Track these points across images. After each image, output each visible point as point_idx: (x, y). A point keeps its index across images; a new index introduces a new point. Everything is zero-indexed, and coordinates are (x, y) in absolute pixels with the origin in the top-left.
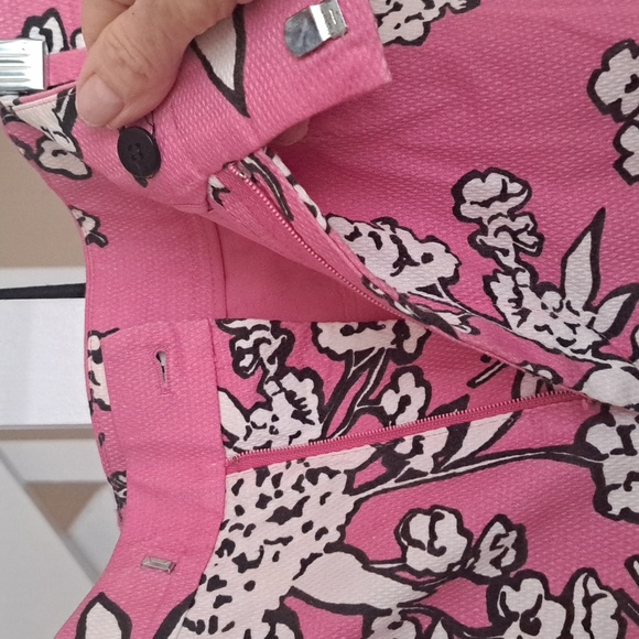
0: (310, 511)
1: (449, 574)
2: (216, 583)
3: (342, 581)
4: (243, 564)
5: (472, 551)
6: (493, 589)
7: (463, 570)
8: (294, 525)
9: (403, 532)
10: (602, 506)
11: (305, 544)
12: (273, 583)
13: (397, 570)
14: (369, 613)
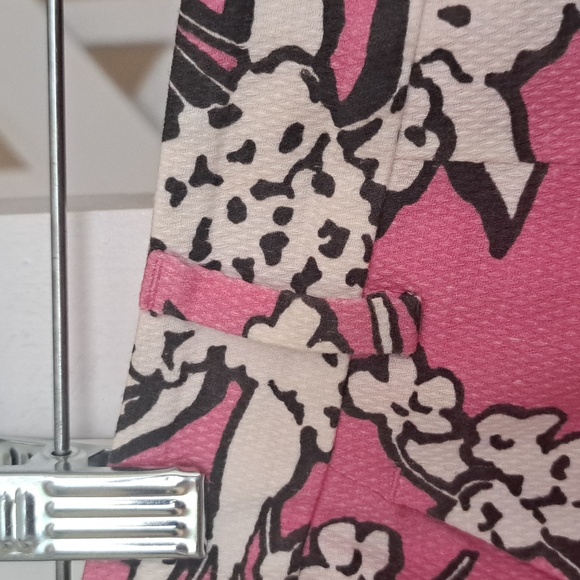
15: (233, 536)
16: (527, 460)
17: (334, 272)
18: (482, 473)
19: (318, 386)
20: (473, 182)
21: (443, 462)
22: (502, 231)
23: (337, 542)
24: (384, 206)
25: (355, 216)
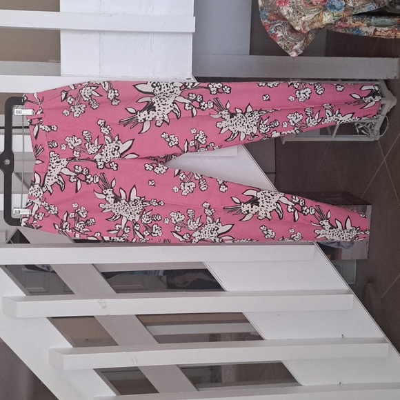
0: (62, 162)
1: (80, 173)
2: (50, 170)
3: (66, 172)
4: (53, 168)
5: (83, 171)
6: (86, 176)
7: (81, 173)
8: (59, 164)
9: (75, 168)
10: (98, 167)
11: (62, 166)
12: (57, 171)
13: (74, 172)
14: (70, 176)
15: (33, 214)
16: (53, 208)
17: (40, 197)
18: (50, 209)
19: (39, 203)
20: (49, 191)
21: (48, 208)
22: (51, 194)
23: (40, 214)
24: (44, 192)
25: (42, 193)
